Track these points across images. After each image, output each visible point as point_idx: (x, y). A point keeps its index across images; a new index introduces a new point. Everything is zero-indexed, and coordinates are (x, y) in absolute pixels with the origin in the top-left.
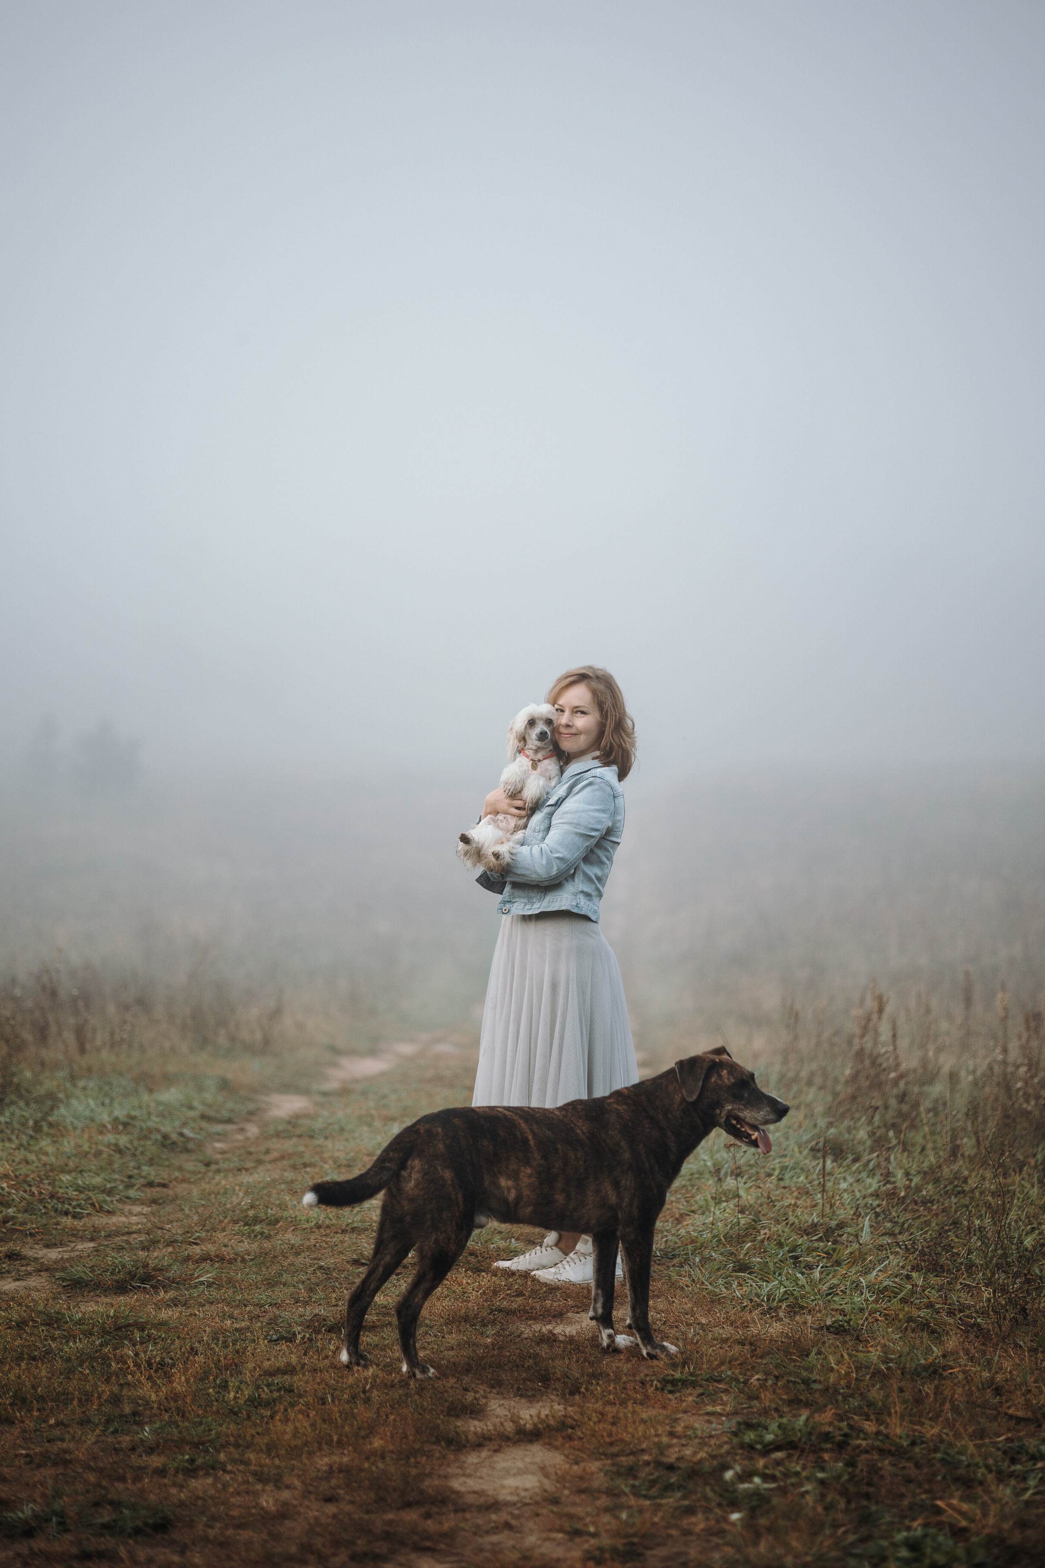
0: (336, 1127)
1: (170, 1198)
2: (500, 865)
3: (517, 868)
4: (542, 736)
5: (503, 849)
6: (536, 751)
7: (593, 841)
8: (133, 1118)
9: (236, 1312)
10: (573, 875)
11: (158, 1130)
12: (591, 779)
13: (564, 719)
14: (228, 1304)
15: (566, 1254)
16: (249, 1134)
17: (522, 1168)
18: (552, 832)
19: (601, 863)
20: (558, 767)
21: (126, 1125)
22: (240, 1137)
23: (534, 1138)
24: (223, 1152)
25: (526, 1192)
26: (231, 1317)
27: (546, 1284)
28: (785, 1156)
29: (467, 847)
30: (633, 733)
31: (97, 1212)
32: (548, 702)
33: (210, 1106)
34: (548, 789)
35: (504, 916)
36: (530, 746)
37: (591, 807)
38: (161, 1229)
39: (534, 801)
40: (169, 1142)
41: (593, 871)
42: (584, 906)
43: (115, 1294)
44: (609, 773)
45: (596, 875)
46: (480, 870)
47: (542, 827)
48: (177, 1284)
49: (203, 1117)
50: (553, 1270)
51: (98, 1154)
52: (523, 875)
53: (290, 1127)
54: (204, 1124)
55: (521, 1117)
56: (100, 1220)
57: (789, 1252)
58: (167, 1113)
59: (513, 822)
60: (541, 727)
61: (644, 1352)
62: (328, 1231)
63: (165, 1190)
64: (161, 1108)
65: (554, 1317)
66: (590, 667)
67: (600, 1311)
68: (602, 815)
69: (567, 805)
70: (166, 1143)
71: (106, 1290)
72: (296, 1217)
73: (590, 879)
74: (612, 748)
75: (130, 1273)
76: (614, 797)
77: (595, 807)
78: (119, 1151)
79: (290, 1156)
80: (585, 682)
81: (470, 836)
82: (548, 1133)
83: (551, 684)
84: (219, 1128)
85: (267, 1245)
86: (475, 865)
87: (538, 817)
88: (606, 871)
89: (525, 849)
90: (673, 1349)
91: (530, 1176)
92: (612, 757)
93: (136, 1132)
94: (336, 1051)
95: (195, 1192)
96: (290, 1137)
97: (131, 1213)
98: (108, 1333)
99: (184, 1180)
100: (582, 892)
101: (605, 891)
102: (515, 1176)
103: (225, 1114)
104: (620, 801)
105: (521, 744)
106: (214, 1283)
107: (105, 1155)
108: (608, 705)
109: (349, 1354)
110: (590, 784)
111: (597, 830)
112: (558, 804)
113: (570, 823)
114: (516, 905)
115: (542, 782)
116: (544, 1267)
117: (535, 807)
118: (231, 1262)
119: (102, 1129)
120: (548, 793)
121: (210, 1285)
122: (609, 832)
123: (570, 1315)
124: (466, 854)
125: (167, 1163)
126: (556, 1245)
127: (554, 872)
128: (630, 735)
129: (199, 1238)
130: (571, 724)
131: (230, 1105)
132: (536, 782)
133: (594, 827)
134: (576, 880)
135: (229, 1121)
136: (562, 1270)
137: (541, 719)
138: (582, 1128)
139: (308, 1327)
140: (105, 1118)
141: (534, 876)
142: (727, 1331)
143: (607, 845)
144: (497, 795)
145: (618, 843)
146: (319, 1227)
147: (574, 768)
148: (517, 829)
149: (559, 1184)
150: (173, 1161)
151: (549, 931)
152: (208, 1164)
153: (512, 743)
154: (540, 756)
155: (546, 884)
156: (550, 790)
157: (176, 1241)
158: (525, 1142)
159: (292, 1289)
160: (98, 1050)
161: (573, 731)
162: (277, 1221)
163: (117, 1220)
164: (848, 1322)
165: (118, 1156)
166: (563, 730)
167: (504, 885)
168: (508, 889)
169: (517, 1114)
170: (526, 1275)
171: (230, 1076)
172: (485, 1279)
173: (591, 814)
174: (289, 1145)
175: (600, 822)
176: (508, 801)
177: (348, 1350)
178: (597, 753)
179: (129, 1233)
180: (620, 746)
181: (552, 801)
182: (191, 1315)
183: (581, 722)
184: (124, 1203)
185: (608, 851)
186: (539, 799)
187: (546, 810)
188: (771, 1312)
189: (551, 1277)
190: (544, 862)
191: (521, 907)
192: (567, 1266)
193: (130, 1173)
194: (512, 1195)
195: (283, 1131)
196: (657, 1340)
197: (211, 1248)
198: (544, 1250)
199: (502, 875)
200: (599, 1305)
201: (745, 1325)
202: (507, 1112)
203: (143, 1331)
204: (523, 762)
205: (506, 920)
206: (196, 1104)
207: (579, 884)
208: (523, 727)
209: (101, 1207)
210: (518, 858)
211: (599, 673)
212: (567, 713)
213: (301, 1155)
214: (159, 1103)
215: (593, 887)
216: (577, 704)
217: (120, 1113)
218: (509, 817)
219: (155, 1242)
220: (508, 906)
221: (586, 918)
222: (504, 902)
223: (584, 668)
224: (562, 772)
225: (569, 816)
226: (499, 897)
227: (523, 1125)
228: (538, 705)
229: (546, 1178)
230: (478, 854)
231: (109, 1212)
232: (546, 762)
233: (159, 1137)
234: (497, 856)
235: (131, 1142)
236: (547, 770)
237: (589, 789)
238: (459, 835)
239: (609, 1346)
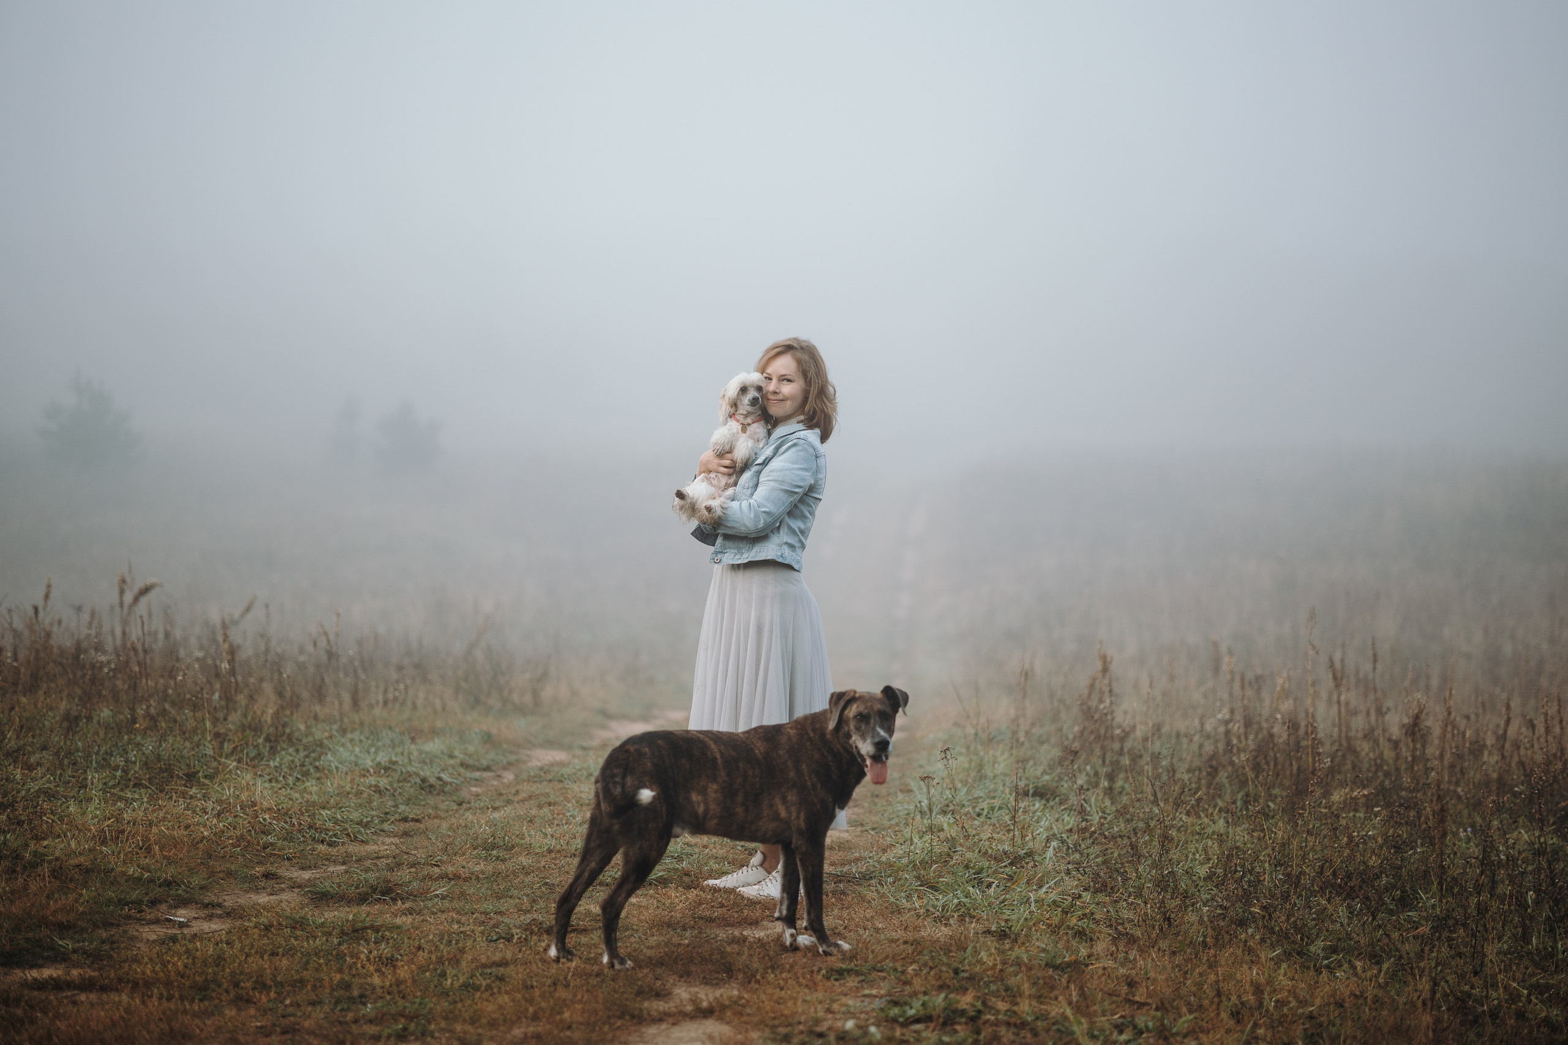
0: (585, 773)
1: (421, 831)
2: (712, 518)
3: (728, 521)
4: (754, 402)
5: (715, 504)
6: (746, 416)
7: (797, 497)
8: (395, 763)
9: (463, 919)
10: (779, 527)
11: (418, 775)
12: (796, 441)
13: (772, 386)
14: (458, 913)
15: (769, 873)
16: (505, 780)
17: (710, 785)
18: (759, 489)
19: (804, 517)
20: (765, 430)
21: (387, 769)
22: (495, 783)
23: (721, 758)
24: (478, 795)
25: (712, 806)
26: (459, 922)
27: (749, 899)
28: (994, 798)
29: (682, 502)
30: (834, 399)
31: (352, 841)
32: (757, 371)
33: (470, 756)
34: (756, 450)
35: (716, 565)
36: (741, 412)
37: (795, 466)
38: (407, 853)
39: (744, 461)
40: (427, 784)
41: (796, 524)
42: (789, 557)
43: (358, 905)
44: (813, 436)
45: (799, 528)
46: (694, 524)
47: (751, 484)
48: (415, 896)
49: (462, 764)
50: (756, 887)
51: (359, 794)
52: (733, 528)
53: (542, 773)
54: (462, 770)
55: (711, 739)
56: (353, 848)
57: (974, 874)
58: (428, 760)
59: (724, 480)
60: (752, 394)
61: (821, 950)
62: (558, 855)
63: (418, 824)
64: (423, 756)
65: (751, 924)
66: (795, 339)
67: (784, 912)
68: (805, 473)
69: (775, 464)
70: (426, 786)
71: (350, 902)
72: (531, 844)
73: (793, 532)
74: (815, 412)
75: (372, 887)
76: (816, 457)
77: (798, 466)
78: (378, 790)
79: (537, 797)
80: (791, 352)
81: (685, 492)
82: (733, 753)
83: (760, 355)
84: (477, 774)
85: (502, 867)
86: (689, 519)
87: (747, 475)
88: (809, 524)
89: (735, 505)
90: (846, 946)
91: (716, 791)
92: (815, 421)
93: (396, 776)
94: (607, 715)
95: (445, 825)
96: (541, 782)
97: (383, 843)
98: (347, 934)
99: (437, 817)
100: (786, 543)
101: (808, 543)
102: (703, 792)
103: (485, 763)
104: (821, 461)
105: (732, 410)
106: (447, 896)
107: (365, 795)
108: (812, 373)
109: (558, 950)
110: (795, 445)
111: (800, 487)
112: (765, 463)
113: (776, 481)
114: (726, 555)
115: (750, 443)
116: (749, 885)
117: (746, 466)
118: (466, 880)
119: (365, 773)
120: (756, 454)
121: (443, 898)
122: (812, 489)
123: (765, 923)
124: (681, 508)
125: (423, 803)
126: (761, 865)
127: (761, 525)
128: (832, 400)
129: (440, 860)
130: (778, 391)
131: (491, 755)
132: (745, 444)
133: (798, 484)
134: (781, 533)
135: (487, 769)
136: (765, 887)
137: (752, 386)
138: (760, 748)
139: (526, 930)
140: (369, 763)
141: (743, 528)
142: (900, 934)
143: (810, 501)
144: (708, 455)
145: (820, 500)
146: (550, 851)
147: (780, 431)
148: (727, 486)
149: (740, 798)
150: (429, 801)
151: (756, 578)
152: (460, 804)
153: (725, 408)
154: (749, 420)
155: (753, 536)
156: (758, 451)
157: (419, 863)
158: (714, 760)
159: (517, 901)
160: (371, 706)
161: (780, 397)
162: (513, 847)
163: (371, 848)
164: (1010, 928)
165: (377, 796)
166: (771, 397)
167: (716, 536)
168: (719, 540)
169: (707, 736)
170: (732, 891)
171: (494, 731)
172: (693, 894)
173: (795, 472)
174: (536, 788)
175: (803, 480)
176: (717, 461)
177: (556, 946)
178: (802, 417)
179: (377, 858)
180: (823, 411)
181: (759, 461)
182: (423, 920)
183: (787, 389)
184: (379, 835)
185: (811, 507)
186: (748, 459)
187: (754, 469)
188: (942, 919)
189: (755, 893)
190: (752, 516)
191: (732, 557)
192: (769, 884)
193: (387, 810)
194: (701, 809)
195: (534, 777)
196: (832, 940)
197: (450, 869)
198: (750, 869)
199: (714, 528)
200: (784, 907)
201: (916, 928)
202: (699, 735)
203: (378, 932)
204: (734, 426)
205: (717, 568)
206: (456, 753)
207: (784, 536)
208: (736, 394)
209: (356, 837)
210: (729, 512)
211: (804, 344)
212: (775, 381)
213: (547, 795)
214: (421, 752)
215: (797, 539)
216: (784, 372)
217: (383, 758)
218: (720, 475)
219: (399, 865)
220: (719, 556)
221: (790, 567)
222: (716, 553)
223: (790, 340)
224: (769, 433)
225: (775, 474)
226: (711, 549)
227: (713, 746)
228: (749, 374)
229: (729, 792)
230: (692, 509)
231: (363, 841)
232: (755, 425)
233: (418, 780)
234: (709, 509)
235: (391, 784)
236: (755, 433)
237: (793, 450)
238: (675, 491)
239: (791, 945)
